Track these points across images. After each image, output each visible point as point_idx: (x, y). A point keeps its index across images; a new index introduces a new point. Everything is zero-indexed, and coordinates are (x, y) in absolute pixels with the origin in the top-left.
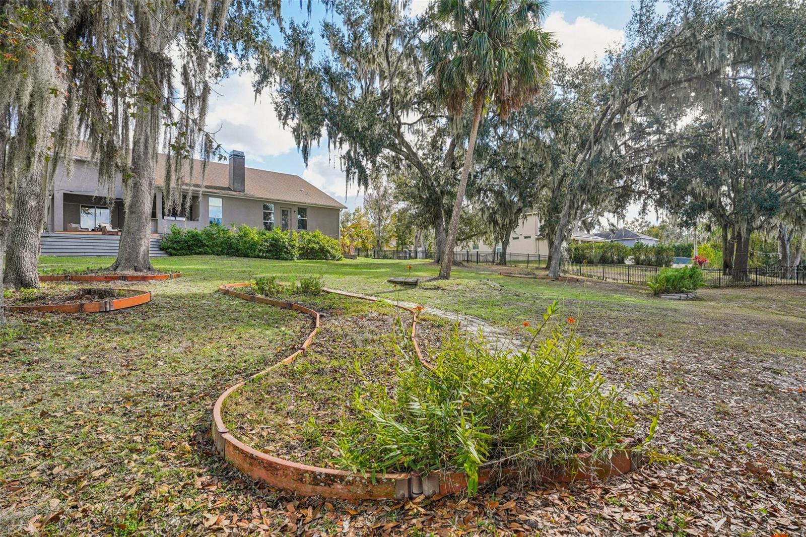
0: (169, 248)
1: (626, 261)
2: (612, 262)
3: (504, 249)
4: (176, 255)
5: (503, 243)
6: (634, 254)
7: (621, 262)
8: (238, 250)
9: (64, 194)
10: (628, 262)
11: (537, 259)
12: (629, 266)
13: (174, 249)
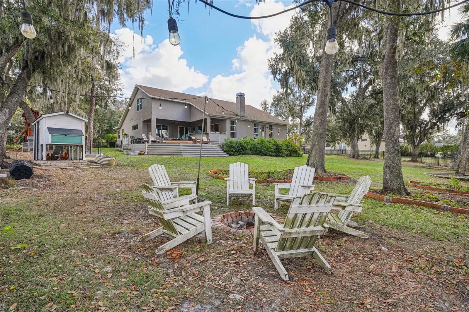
0: (229, 151)
1: (436, 155)
2: (427, 156)
3: (377, 149)
4: (233, 155)
5: (377, 145)
6: (443, 151)
7: (433, 155)
8: (261, 152)
9: (156, 119)
10: (438, 155)
11: (369, 153)
12: (439, 158)
13: (232, 151)
